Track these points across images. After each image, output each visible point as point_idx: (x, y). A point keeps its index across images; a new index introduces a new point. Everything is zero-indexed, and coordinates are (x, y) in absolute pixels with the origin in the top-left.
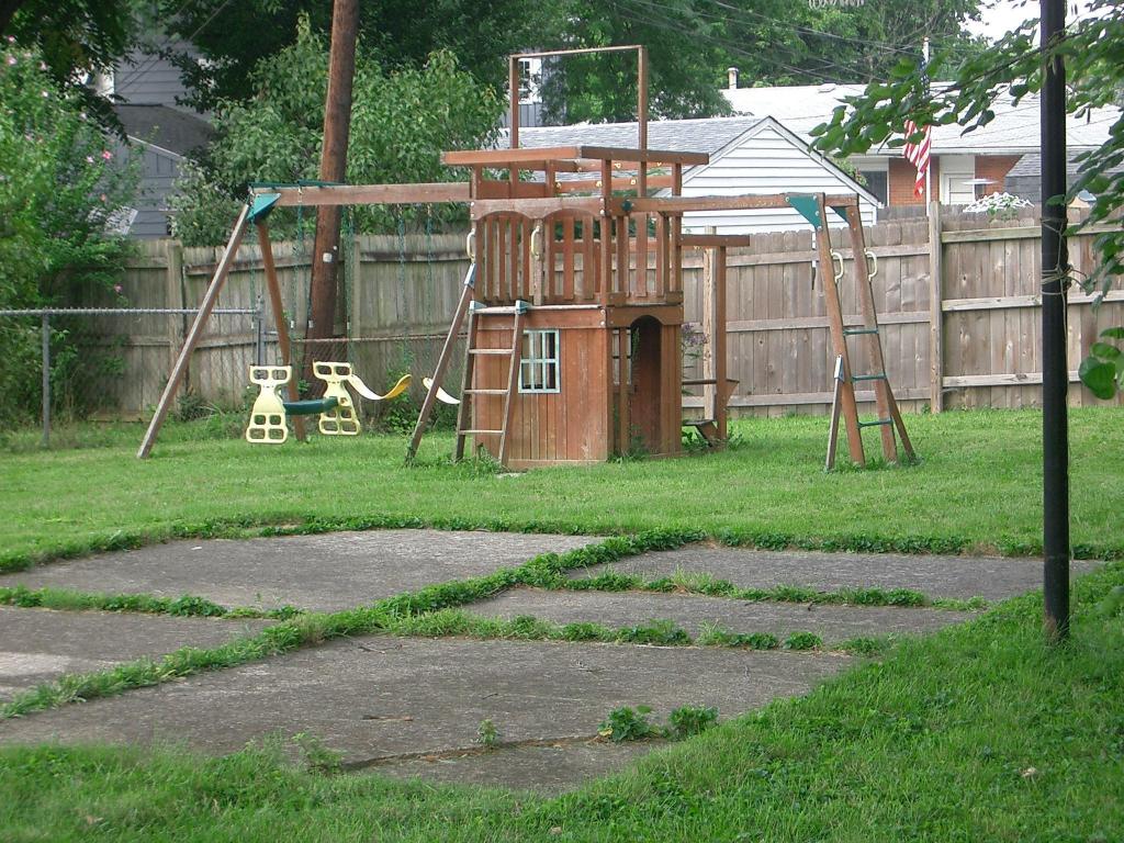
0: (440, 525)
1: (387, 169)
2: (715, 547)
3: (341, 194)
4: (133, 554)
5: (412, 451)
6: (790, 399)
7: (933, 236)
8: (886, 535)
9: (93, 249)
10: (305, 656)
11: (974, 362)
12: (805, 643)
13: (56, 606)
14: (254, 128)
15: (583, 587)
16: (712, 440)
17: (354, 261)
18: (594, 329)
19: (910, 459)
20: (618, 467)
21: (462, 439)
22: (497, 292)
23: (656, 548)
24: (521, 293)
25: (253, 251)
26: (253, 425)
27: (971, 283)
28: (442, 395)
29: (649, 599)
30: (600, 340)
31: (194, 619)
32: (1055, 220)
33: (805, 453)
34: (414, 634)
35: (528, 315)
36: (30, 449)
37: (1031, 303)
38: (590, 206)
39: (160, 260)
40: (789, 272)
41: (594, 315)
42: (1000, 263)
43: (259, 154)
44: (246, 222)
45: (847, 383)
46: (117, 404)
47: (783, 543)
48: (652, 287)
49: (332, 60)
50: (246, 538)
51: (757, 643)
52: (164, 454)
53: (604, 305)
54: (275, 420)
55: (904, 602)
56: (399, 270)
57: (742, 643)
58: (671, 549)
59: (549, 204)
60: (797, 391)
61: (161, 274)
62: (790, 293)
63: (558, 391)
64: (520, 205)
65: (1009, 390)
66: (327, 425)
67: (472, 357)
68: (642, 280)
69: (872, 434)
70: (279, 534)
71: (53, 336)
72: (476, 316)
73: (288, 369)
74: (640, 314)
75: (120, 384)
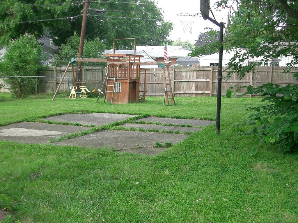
0: (109, 112)
1: (88, 56)
2: (154, 117)
3: (85, 60)
4: (62, 116)
5: (98, 101)
6: (150, 94)
7: (173, 70)
8: (180, 116)
9: (42, 67)
10: (99, 133)
11: (179, 89)
12: (178, 133)
13: (55, 124)
14: (67, 49)
15: (137, 123)
16: (143, 100)
17: (83, 70)
18: (127, 83)
19: (175, 104)
20: (130, 104)
21: (105, 99)
22: (111, 76)
23: (145, 117)
24: (116, 76)
25: (70, 68)
26: (70, 96)
27: (179, 77)
28: (102, 93)
29: (148, 125)
30: (128, 84)
31: (78, 126)
32: (221, 69)
33: (159, 103)
34: (114, 130)
35: (116, 80)
36: (34, 98)
37: (188, 81)
38: (127, 63)
39: (53, 69)
40: (150, 75)
41: (127, 80)
42: (183, 74)
43: (67, 53)
44: (70, 64)
45: (166, 92)
46: (45, 92)
47: (164, 117)
48: (135, 76)
49: (81, 38)
50: (79, 114)
51: (170, 132)
52: (56, 100)
53: (128, 78)
54: (74, 95)
55: (189, 126)
56: (90, 72)
57: (168, 132)
58: (147, 117)
59: (120, 63)
60: (151, 93)
61: (52, 71)
62: (151, 78)
63: (120, 92)
64: (115, 63)
65: (184, 94)
66: (81, 96)
67: (107, 86)
68: (133, 75)
69: (170, 100)
70: (84, 113)
71: (37, 81)
72: (108, 80)
73: (76, 87)
74: (133, 80)
75: (45, 89)
